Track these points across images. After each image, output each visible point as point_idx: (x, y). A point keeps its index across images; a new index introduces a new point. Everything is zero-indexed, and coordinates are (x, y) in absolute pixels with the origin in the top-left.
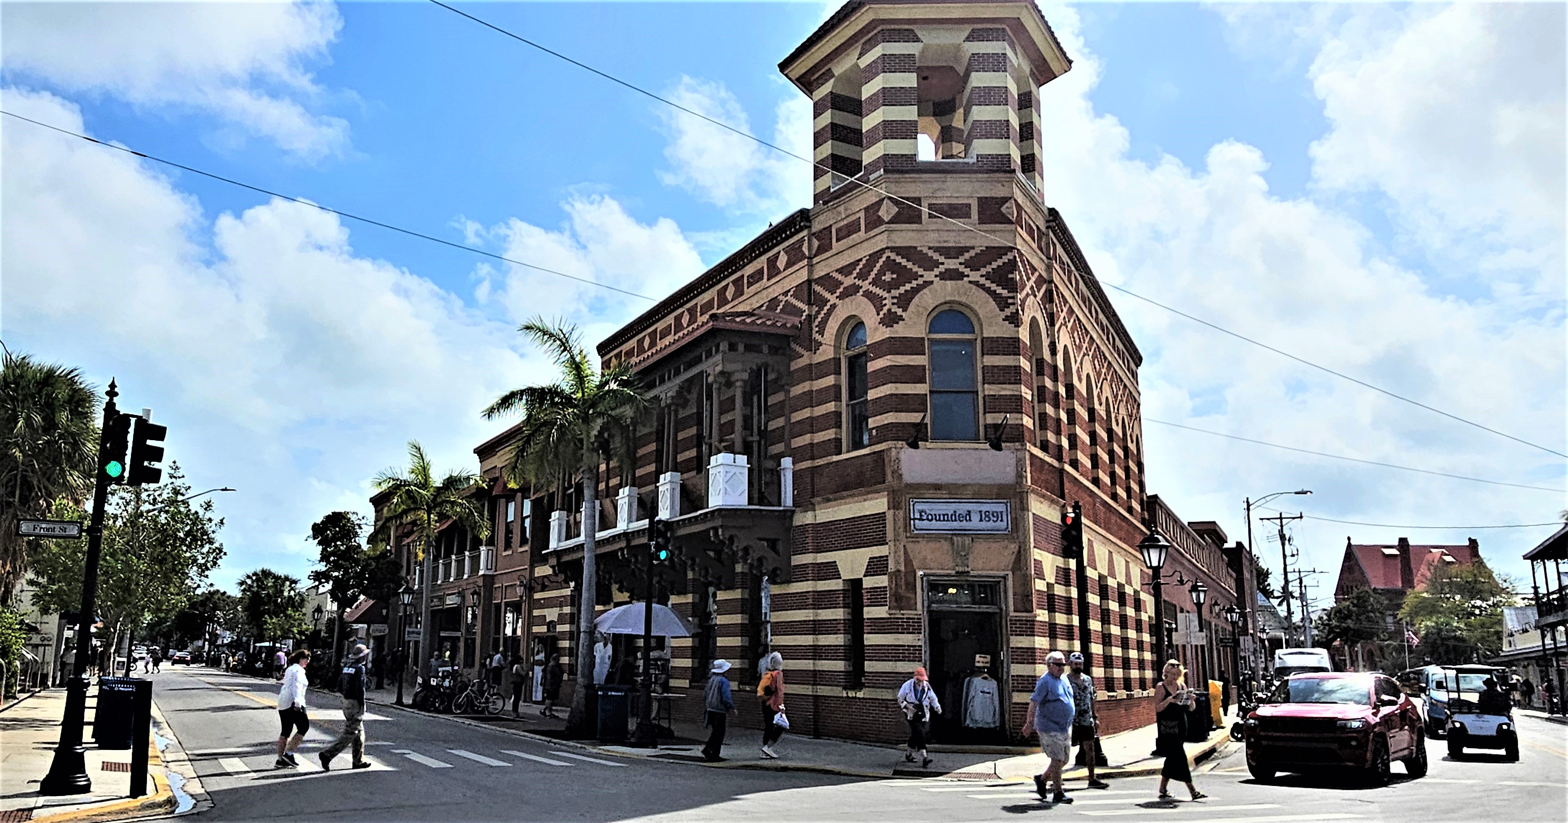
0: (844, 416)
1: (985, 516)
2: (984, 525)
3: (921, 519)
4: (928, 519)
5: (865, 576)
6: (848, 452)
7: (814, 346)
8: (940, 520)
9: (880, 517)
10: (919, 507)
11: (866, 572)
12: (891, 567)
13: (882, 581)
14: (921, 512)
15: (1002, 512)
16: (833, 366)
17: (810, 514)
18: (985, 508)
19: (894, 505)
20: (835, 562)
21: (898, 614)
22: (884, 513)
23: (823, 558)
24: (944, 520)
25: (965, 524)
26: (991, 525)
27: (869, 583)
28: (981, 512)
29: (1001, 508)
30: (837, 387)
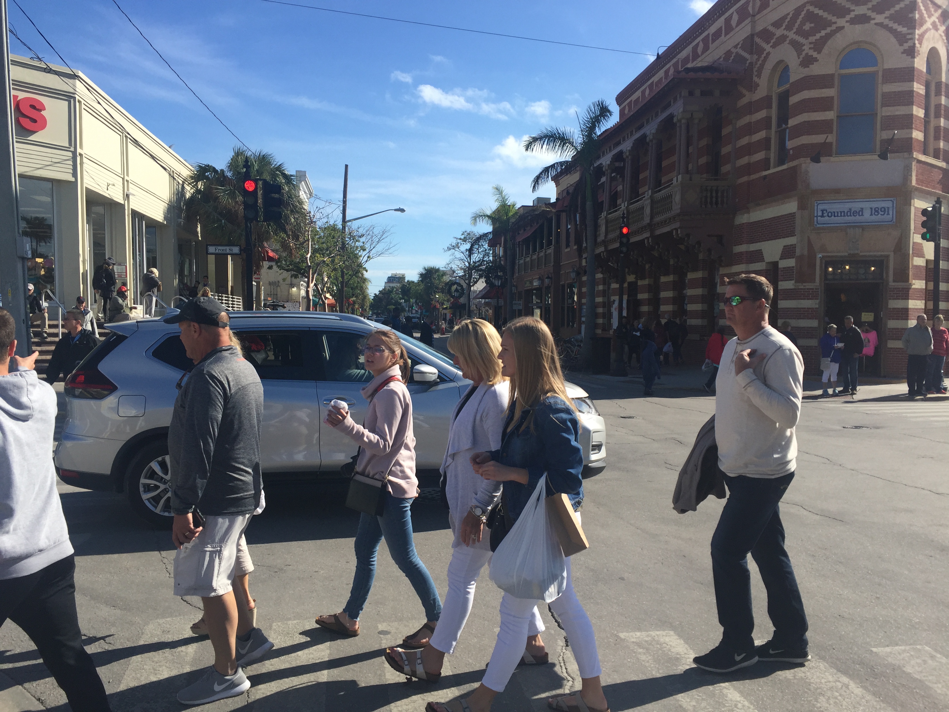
0: (773, 141)
1: (876, 211)
2: (874, 218)
3: (822, 216)
4: (828, 216)
5: (780, 259)
6: (774, 167)
7: (753, 87)
8: (838, 216)
9: (791, 216)
10: (821, 207)
11: (781, 256)
12: (798, 252)
13: (791, 263)
14: (822, 211)
15: (888, 208)
16: (766, 102)
17: (746, 215)
18: (874, 205)
19: (802, 207)
20: (761, 250)
21: (801, 286)
22: (794, 213)
23: (753, 247)
24: (841, 216)
25: (858, 218)
26: (879, 217)
27: (783, 264)
28: (871, 208)
29: (887, 204)
30: (768, 119)
